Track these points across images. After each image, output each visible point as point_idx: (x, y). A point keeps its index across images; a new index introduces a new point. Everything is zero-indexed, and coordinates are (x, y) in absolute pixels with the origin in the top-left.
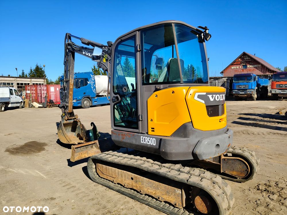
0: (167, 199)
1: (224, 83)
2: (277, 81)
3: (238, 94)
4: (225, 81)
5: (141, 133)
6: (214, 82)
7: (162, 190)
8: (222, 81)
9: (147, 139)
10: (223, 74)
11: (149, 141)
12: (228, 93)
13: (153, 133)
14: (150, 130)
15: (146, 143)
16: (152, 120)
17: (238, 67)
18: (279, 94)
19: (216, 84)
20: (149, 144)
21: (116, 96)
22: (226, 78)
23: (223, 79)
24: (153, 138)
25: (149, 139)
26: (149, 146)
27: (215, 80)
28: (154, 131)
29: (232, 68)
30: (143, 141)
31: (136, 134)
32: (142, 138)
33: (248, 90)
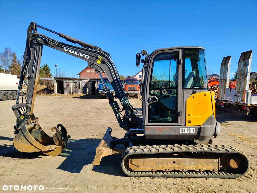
0: (207, 168)
1: (86, 84)
2: (128, 85)
3: (103, 94)
4: (88, 83)
5: (180, 126)
6: (78, 83)
7: (203, 163)
8: (85, 82)
9: (186, 130)
10: (79, 76)
11: (188, 130)
12: (90, 92)
13: (190, 124)
14: (187, 122)
15: (185, 132)
16: (189, 115)
17: (91, 71)
18: (130, 94)
19: (80, 84)
20: (188, 132)
21: (153, 97)
22: (88, 80)
23: (86, 80)
24: (192, 128)
25: (188, 129)
26: (189, 134)
27: (79, 81)
28: (190, 123)
29: (87, 71)
30: (182, 131)
31: (175, 127)
32: (182, 129)
33: (110, 90)
